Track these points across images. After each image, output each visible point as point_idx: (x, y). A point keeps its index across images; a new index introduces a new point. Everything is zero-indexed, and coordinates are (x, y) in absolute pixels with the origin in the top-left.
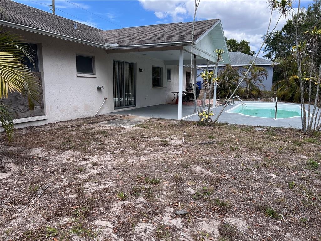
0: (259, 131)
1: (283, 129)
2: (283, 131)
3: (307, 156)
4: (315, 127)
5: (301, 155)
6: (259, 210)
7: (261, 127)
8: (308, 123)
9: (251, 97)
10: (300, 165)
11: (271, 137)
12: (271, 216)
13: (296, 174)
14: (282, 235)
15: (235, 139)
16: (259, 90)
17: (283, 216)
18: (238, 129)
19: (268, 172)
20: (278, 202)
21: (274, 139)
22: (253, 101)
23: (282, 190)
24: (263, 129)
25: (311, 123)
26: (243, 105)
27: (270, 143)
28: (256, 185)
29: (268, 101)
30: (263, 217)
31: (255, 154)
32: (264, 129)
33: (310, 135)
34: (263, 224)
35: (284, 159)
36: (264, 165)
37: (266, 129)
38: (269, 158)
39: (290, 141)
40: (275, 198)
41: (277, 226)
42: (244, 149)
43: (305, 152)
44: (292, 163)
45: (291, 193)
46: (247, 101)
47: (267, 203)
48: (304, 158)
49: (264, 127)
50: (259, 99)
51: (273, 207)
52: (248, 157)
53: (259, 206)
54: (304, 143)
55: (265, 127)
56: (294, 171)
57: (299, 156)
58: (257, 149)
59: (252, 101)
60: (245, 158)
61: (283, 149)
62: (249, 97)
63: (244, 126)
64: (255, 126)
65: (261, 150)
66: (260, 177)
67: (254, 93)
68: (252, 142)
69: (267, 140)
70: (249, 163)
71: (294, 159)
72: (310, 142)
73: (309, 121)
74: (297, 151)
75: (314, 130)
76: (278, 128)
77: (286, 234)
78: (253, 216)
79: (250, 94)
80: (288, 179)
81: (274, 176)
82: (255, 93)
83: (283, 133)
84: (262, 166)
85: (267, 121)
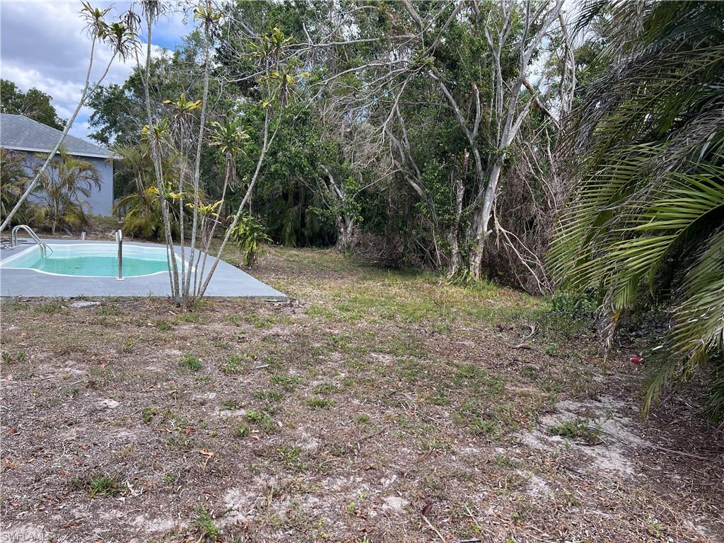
0: (83, 307)
1: (136, 299)
2: (136, 303)
3: (180, 350)
4: (195, 290)
5: (170, 348)
6: (76, 490)
7: (86, 299)
8: (183, 283)
9: (63, 230)
10: (167, 370)
11: (110, 319)
12: (103, 494)
13: (159, 390)
14: (126, 526)
15: (19, 334)
16: (82, 213)
17: (128, 484)
18: (26, 307)
19: (100, 399)
20: (120, 457)
21: (116, 322)
22: (69, 239)
23: (129, 431)
24: (92, 303)
25: (189, 283)
26: (43, 249)
27: (107, 334)
28: (72, 433)
29: (105, 238)
30: (85, 502)
31: (71, 363)
32: (95, 303)
33: (188, 307)
34: (85, 517)
35: (135, 362)
36: (92, 385)
37: (98, 303)
38: (103, 366)
39: (149, 324)
40: (113, 451)
41: (115, 511)
42: (41, 356)
43: (177, 342)
44: (153, 368)
45: (147, 430)
46: (55, 238)
47: (95, 468)
48: (174, 355)
49: (93, 299)
50: (84, 234)
51: (108, 471)
52: (53, 373)
53: (76, 481)
54: (176, 325)
55: (97, 297)
56: (155, 384)
57: (167, 351)
58: (75, 350)
59: (66, 238)
60: (44, 376)
61: (135, 341)
62: (58, 230)
63: (42, 299)
64: (72, 298)
65: (84, 352)
66: (82, 413)
67: (70, 219)
68: (62, 335)
69: (99, 326)
70: (53, 387)
71: (155, 360)
72: (187, 321)
73: (183, 279)
74: (162, 343)
75: (194, 297)
76: (125, 297)
77: (134, 520)
78: (61, 507)
79: (61, 221)
80: (142, 404)
81: (113, 404)
82: (72, 219)
83: (135, 308)
84: (87, 387)
85: (102, 284)
